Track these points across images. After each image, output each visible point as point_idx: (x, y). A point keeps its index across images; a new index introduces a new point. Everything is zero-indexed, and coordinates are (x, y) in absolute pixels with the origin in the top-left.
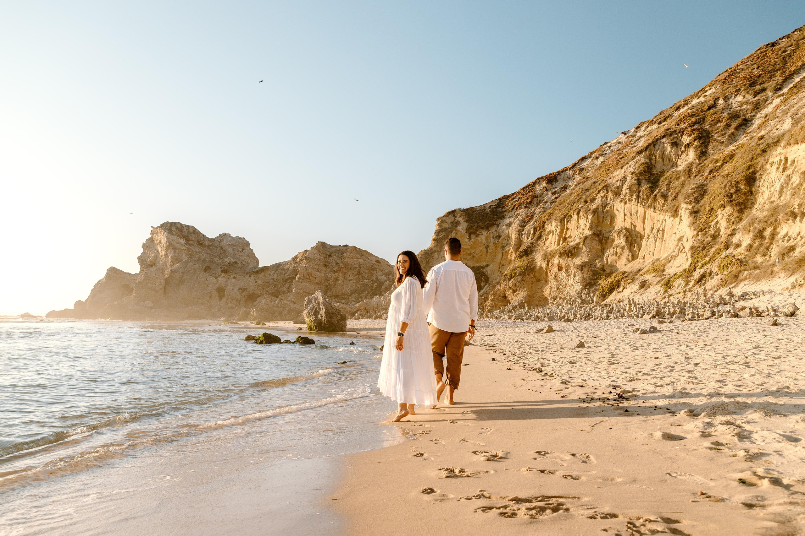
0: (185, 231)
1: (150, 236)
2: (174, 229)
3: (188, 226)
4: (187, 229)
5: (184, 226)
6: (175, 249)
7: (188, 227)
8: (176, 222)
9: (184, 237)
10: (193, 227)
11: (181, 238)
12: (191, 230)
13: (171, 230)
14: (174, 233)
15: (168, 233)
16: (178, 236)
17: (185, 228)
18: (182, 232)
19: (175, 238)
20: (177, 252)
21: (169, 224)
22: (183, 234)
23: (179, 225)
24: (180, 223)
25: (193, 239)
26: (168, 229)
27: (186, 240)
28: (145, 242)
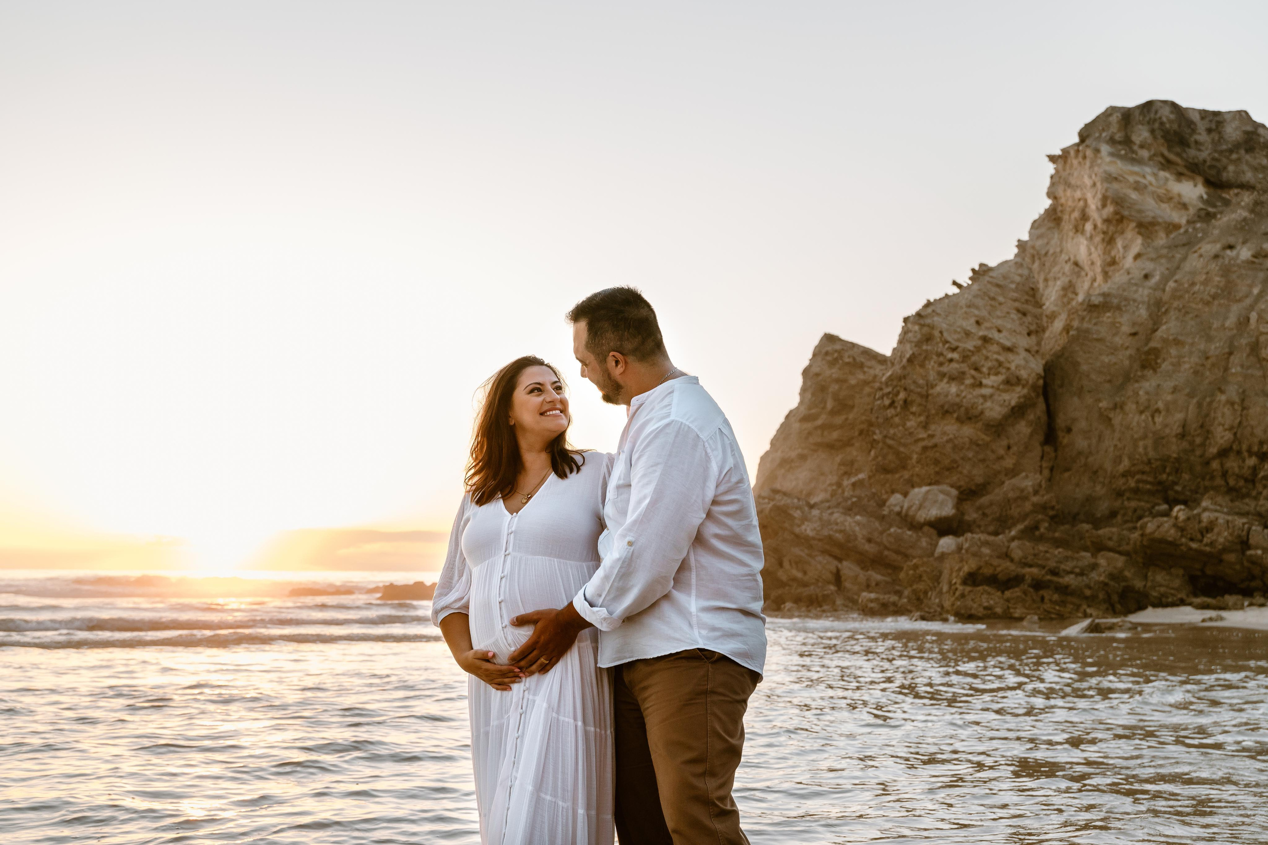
0: (1202, 136)
1: (1047, 203)
2: (1141, 134)
3: (1217, 114)
4: (1209, 131)
5: (1196, 118)
6: (1146, 228)
7: (1215, 120)
8: (1149, 105)
9: (1193, 170)
10: (1243, 116)
11: (1180, 176)
12: (1232, 132)
13: (1127, 142)
14: (1145, 154)
15: (1111, 154)
16: (1167, 164)
17: (1201, 126)
18: (1183, 142)
19: (1150, 175)
20: (1161, 240)
21: (1115, 118)
22: (1192, 152)
23: (1166, 112)
24: (1174, 105)
25: (1249, 176)
26: (1112, 141)
27: (1209, 183)
28: (1025, 237)
